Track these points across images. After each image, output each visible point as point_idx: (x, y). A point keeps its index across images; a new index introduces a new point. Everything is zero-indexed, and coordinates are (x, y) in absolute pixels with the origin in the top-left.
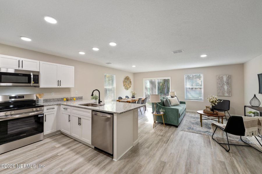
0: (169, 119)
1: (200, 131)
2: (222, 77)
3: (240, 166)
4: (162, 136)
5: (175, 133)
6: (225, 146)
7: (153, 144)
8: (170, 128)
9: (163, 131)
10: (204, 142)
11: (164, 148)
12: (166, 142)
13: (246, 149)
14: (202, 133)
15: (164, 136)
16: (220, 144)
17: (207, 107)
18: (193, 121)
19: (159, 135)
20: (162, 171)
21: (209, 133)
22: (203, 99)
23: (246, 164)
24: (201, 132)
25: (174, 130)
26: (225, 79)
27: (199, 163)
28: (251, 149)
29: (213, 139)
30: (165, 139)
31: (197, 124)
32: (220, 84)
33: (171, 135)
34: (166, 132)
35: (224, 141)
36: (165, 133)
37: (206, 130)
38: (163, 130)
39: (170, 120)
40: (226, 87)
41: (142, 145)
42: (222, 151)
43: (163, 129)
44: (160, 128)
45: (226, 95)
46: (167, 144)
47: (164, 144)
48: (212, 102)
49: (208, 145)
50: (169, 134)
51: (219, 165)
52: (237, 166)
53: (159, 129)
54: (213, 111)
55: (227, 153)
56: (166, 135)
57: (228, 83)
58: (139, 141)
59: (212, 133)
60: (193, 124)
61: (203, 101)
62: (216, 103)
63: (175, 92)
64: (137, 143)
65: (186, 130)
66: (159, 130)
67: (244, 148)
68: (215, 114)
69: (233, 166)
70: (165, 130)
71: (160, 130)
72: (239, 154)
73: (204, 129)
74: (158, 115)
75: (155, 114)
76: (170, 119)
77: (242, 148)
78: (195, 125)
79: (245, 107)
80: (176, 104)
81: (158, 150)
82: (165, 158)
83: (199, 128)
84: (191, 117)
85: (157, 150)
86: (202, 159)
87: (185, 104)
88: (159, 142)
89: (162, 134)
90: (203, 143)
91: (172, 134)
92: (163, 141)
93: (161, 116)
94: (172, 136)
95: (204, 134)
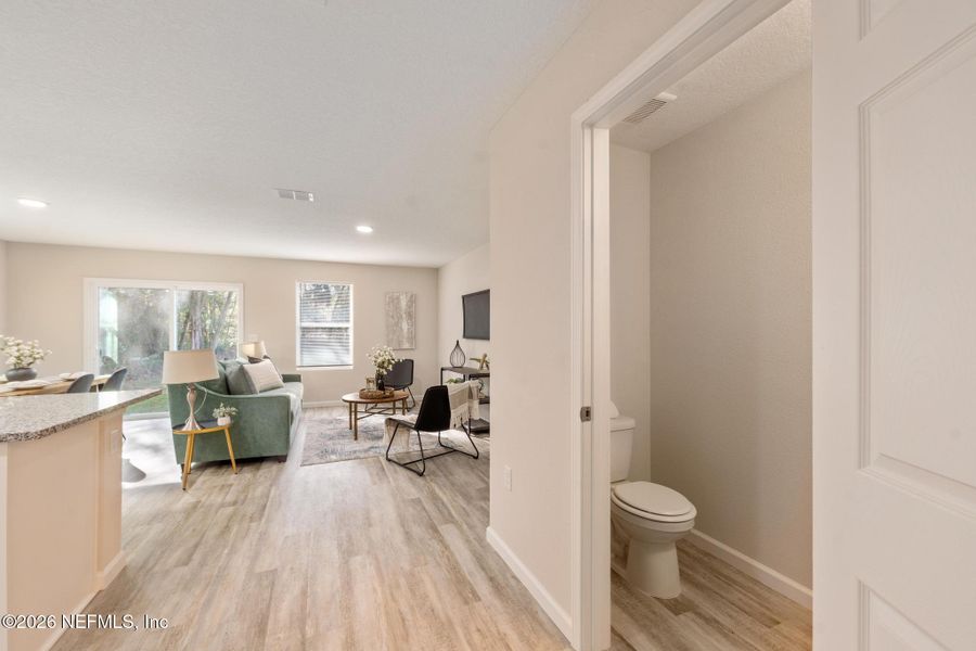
0: (254, 438)
1: (355, 452)
2: (398, 298)
3: (445, 493)
4: (235, 503)
5: (283, 478)
6: (412, 467)
7: (203, 541)
8: (258, 469)
9: (233, 488)
10: (371, 474)
11: (257, 535)
12: (255, 515)
13: (449, 459)
14: (362, 456)
15: (243, 502)
16: (404, 466)
17: (369, 381)
18: (328, 432)
19: (222, 505)
20: (271, 598)
21: (378, 450)
22: (351, 362)
23: (453, 484)
24: (358, 454)
25: (274, 473)
26: (403, 303)
27: (370, 525)
28: (457, 456)
29: (389, 460)
30: (250, 509)
31: (342, 435)
32: (393, 317)
33: (269, 491)
34: (246, 489)
35: (409, 458)
36: (244, 491)
37: (368, 444)
38: (231, 485)
39: (255, 442)
40: (405, 326)
41: (150, 565)
42: (411, 479)
43: (229, 483)
44: (215, 484)
45: (406, 346)
46: (264, 520)
47: (254, 525)
48: (381, 366)
49: (380, 479)
50: (259, 491)
51: (411, 509)
52: (441, 494)
53: (215, 487)
54: (384, 390)
55: (420, 480)
56: (249, 496)
57: (410, 316)
58: (128, 560)
59: (384, 447)
60: (331, 438)
61: (351, 367)
62: (390, 368)
63: (262, 343)
64: (119, 571)
65: (316, 459)
66: (217, 490)
67: (446, 457)
68: (388, 397)
69: (435, 498)
70: (239, 484)
71: (221, 490)
72: (440, 474)
73: (363, 444)
74: (204, 431)
75: (190, 429)
76: (258, 437)
77: (442, 459)
78: (337, 442)
79: (442, 369)
80: (270, 386)
81: (233, 551)
82: (267, 562)
83: (350, 445)
84: (322, 422)
85: (228, 554)
86: (375, 514)
87: (300, 381)
88: (227, 527)
89: (230, 498)
90: (368, 477)
91: (271, 486)
92: (244, 515)
93: (221, 432)
94: (273, 492)
95: (366, 455)
